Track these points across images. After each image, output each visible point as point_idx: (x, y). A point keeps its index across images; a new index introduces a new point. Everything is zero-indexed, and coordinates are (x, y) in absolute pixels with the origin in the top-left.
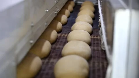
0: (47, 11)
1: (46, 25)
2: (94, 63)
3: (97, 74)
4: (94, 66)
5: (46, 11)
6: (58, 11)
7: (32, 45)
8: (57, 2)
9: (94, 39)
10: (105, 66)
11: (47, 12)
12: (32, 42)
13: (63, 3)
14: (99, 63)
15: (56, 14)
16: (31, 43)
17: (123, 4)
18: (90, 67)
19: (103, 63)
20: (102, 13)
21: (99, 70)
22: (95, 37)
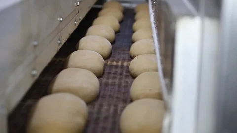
0: (61, 19)
1: (60, 44)
2: (101, 106)
3: (101, 125)
4: (99, 112)
5: (59, 19)
6: (80, 19)
7: (36, 78)
8: (78, 4)
9: (111, 66)
10: (119, 112)
11: (61, 21)
12: (34, 73)
13: (89, 6)
14: (109, 106)
15: (77, 25)
16: (34, 76)
17: (190, 6)
18: (90, 113)
19: (116, 106)
20: (155, 23)
21: (106, 118)
22: (114, 63)
